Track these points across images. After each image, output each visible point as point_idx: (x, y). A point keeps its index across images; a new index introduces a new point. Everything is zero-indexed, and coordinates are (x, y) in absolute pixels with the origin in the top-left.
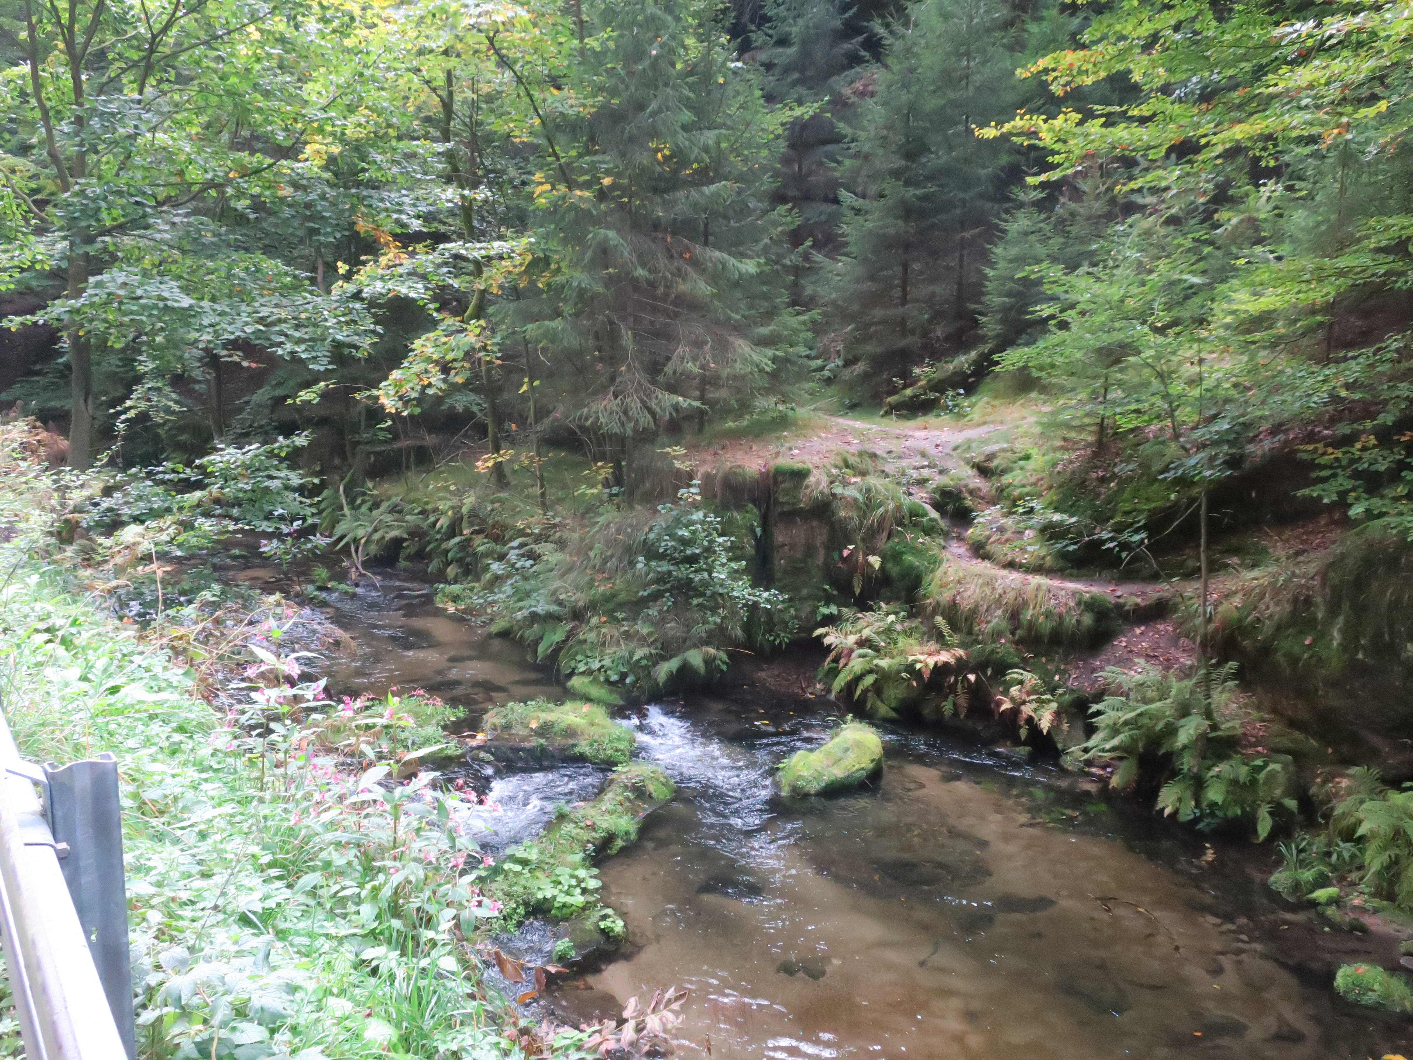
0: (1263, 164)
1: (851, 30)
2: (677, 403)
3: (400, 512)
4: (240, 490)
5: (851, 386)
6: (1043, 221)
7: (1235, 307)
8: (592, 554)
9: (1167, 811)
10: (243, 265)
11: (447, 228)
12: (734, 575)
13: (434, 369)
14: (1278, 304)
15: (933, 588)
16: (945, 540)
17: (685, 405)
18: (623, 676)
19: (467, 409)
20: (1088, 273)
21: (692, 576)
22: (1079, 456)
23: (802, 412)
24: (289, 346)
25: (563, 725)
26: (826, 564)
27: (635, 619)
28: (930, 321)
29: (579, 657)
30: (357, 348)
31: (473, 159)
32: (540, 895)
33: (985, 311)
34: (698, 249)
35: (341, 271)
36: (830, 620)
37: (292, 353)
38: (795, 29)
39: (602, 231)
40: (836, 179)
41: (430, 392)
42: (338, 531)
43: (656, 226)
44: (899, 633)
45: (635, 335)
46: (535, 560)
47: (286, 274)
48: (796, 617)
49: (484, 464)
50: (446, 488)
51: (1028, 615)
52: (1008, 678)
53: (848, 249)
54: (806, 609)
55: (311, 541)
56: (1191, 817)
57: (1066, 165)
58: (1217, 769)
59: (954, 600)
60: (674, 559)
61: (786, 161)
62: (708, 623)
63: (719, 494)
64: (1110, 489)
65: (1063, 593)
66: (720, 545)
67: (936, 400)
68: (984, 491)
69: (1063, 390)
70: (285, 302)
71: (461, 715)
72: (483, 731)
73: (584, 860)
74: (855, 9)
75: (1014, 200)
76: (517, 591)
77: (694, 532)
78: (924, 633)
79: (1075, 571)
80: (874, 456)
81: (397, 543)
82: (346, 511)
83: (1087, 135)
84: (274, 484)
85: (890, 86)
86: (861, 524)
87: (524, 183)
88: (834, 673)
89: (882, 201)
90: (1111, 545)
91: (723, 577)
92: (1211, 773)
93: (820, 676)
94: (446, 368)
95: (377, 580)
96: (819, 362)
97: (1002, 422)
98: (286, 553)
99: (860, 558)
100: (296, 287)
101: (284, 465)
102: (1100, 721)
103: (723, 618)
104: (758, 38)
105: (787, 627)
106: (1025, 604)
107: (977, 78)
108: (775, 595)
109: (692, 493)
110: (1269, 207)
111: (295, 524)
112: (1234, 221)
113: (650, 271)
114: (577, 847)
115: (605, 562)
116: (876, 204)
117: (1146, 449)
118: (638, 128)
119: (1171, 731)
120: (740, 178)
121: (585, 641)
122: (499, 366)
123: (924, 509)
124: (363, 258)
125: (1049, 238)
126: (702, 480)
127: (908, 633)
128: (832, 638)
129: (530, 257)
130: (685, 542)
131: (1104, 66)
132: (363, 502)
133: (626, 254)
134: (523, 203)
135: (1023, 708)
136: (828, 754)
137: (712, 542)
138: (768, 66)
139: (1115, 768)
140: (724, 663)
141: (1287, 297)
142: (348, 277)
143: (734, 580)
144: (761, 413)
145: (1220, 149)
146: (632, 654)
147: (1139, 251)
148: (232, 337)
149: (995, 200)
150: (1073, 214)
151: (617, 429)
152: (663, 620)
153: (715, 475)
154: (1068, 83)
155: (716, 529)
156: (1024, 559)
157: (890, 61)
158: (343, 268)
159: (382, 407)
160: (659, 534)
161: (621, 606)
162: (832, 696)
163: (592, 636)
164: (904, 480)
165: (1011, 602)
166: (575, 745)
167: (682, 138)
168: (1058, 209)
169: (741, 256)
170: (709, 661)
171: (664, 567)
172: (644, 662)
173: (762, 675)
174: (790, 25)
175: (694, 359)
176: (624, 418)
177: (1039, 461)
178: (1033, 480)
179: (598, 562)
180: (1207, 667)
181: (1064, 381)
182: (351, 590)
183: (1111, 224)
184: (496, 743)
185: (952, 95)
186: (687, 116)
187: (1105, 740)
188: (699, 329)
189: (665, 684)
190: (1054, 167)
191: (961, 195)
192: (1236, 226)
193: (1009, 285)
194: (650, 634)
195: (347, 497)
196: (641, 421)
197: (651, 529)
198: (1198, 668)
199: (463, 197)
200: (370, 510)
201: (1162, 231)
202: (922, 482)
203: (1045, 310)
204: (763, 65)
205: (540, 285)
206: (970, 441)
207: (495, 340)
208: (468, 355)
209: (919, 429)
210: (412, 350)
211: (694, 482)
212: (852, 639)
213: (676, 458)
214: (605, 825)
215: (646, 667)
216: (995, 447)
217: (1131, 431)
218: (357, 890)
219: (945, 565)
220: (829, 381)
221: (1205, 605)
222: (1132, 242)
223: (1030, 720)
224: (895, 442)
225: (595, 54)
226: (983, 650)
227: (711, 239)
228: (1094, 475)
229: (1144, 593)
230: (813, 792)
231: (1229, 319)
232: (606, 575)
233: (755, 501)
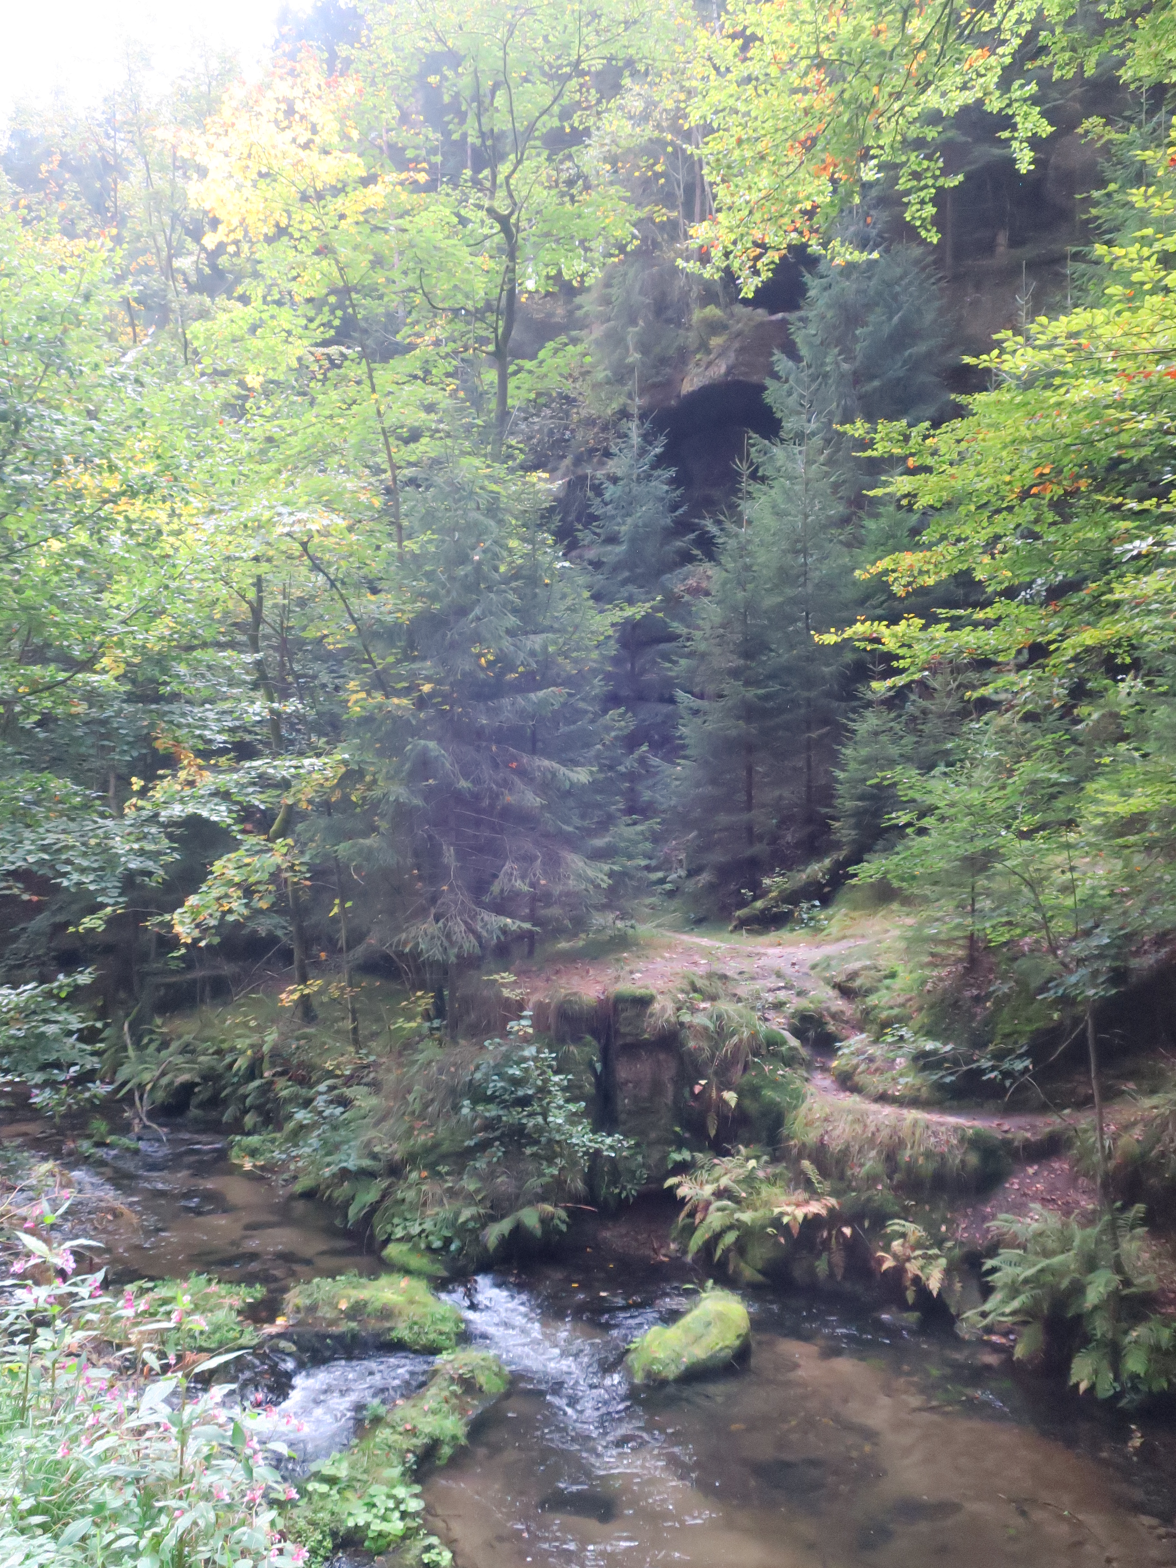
0: (1119, 661)
1: (682, 527)
2: (506, 925)
3: (193, 1052)
4: (12, 1037)
5: (696, 898)
6: (893, 720)
7: (1103, 809)
8: (410, 1098)
9: (1083, 1386)
10: (28, 785)
11: (253, 737)
12: (573, 1119)
13: (235, 893)
14: (1149, 806)
15: (797, 1127)
16: (807, 1071)
17: (514, 927)
18: (448, 1241)
19: (270, 934)
20: (945, 774)
21: (524, 1121)
22: (950, 973)
23: (644, 930)
24: (75, 877)
25: (378, 1305)
26: (676, 1102)
27: (460, 1173)
28: (778, 826)
29: (396, 1221)
30: (150, 874)
31: (282, 665)
32: (351, 1523)
33: (836, 814)
34: (525, 759)
35: (135, 787)
36: (682, 1168)
37: (79, 884)
38: (624, 529)
39: (422, 742)
40: (672, 678)
41: (230, 918)
42: (120, 1078)
43: (480, 733)
44: (761, 1181)
45: (457, 852)
46: (345, 1106)
47: (76, 794)
48: (644, 1165)
49: (289, 997)
50: (245, 1024)
51: (906, 1155)
52: (889, 1230)
53: (688, 752)
54: (655, 1155)
55: (89, 1089)
56: (1112, 1392)
57: (912, 669)
58: (1135, 1334)
59: (822, 1140)
60: (505, 1101)
61: (616, 661)
62: (544, 1175)
63: (553, 1027)
64: (986, 1009)
65: (943, 1129)
66: (556, 1084)
67: (790, 912)
68: (848, 1013)
69: (925, 899)
70: (72, 825)
71: (258, 1295)
72: (284, 1314)
73: (403, 1474)
74: (685, 508)
75: (861, 699)
76: (325, 1142)
77: (526, 1070)
78: (790, 1180)
79: (955, 1103)
80: (724, 977)
81: (188, 1088)
82: (131, 1052)
83: (932, 639)
84: (51, 1030)
85: (724, 584)
86: (713, 1056)
87: (337, 689)
88: (690, 1230)
89: (722, 703)
90: (992, 1075)
91: (560, 1121)
92: (1128, 1339)
93: (674, 1234)
94: (248, 891)
95: (163, 1131)
96: (660, 875)
97: (863, 936)
98: (61, 1103)
99: (714, 1094)
100: (86, 806)
101: (64, 1006)
102: (996, 1278)
103: (562, 1169)
104: (585, 536)
105: (634, 1177)
106: (901, 1143)
107: (815, 575)
108: (620, 1141)
109: (523, 1026)
110: (1130, 702)
111: (72, 1069)
112: (1095, 716)
113: (473, 782)
114: (395, 1459)
115: (426, 1106)
116: (715, 705)
117: (1023, 964)
118: (460, 634)
119: (1078, 1289)
120: (568, 681)
121: (403, 1200)
122: (309, 887)
123: (782, 1037)
124: (160, 772)
125: (902, 737)
126: (533, 1010)
127: (771, 1181)
128: (686, 1189)
129: (343, 770)
130: (516, 1082)
131: (945, 566)
132: (151, 1041)
133: (448, 765)
134: (336, 709)
135: (908, 1265)
136: (687, 1330)
137: (546, 1081)
138: (597, 565)
139: (1020, 1335)
140: (564, 1222)
141: (1158, 799)
142: (143, 793)
143: (573, 1124)
144: (598, 931)
145: (1071, 653)
146: (457, 1215)
147: (997, 749)
148: (13, 867)
149: (841, 699)
150: (924, 712)
151: (439, 957)
152: (492, 1175)
153: (549, 1004)
154: (910, 584)
155: (550, 1066)
156: (897, 1090)
157: (723, 559)
158: (137, 783)
159: (177, 937)
160: (486, 1074)
161: (444, 1158)
162: (689, 1258)
163: (410, 1195)
164: (759, 1005)
165: (886, 1141)
166: (391, 1329)
167: (507, 643)
168: (909, 708)
169: (573, 763)
170: (545, 1221)
171: (492, 1111)
172: (471, 1225)
173: (607, 1234)
174: (619, 524)
175: (523, 878)
176: (446, 944)
177: (905, 979)
178: (901, 1000)
179: (417, 1106)
180: (1112, 1211)
181: (927, 890)
182: (133, 1145)
183: (967, 721)
184: (298, 1329)
185: (790, 592)
186: (512, 620)
187: (1004, 1302)
188: (528, 845)
189: (496, 1249)
190: (900, 672)
191: (806, 694)
192: (1098, 721)
193: (860, 789)
194: (477, 1191)
195: (132, 1036)
196: (466, 946)
197: (477, 1068)
198: (1101, 1213)
199: (272, 711)
200: (159, 1050)
201: (1020, 728)
202: (778, 1006)
203: (902, 818)
204: (591, 563)
205: (354, 799)
206: (829, 958)
207: (303, 860)
208: (275, 876)
209: (772, 945)
210: (212, 873)
211: (525, 1013)
212: (709, 1189)
213: (503, 985)
214: (427, 1430)
215: (473, 1231)
216: (856, 965)
217: (1005, 944)
218: (134, 1539)
219: (809, 1101)
220: (671, 894)
221: (1102, 1138)
222: (990, 739)
223: (917, 1280)
224: (747, 961)
225: (415, 556)
226: (858, 1198)
227: (540, 745)
228: (967, 994)
229: (1033, 1127)
230: (671, 1377)
231: (1098, 821)
232: (426, 1122)
233: (595, 1034)
